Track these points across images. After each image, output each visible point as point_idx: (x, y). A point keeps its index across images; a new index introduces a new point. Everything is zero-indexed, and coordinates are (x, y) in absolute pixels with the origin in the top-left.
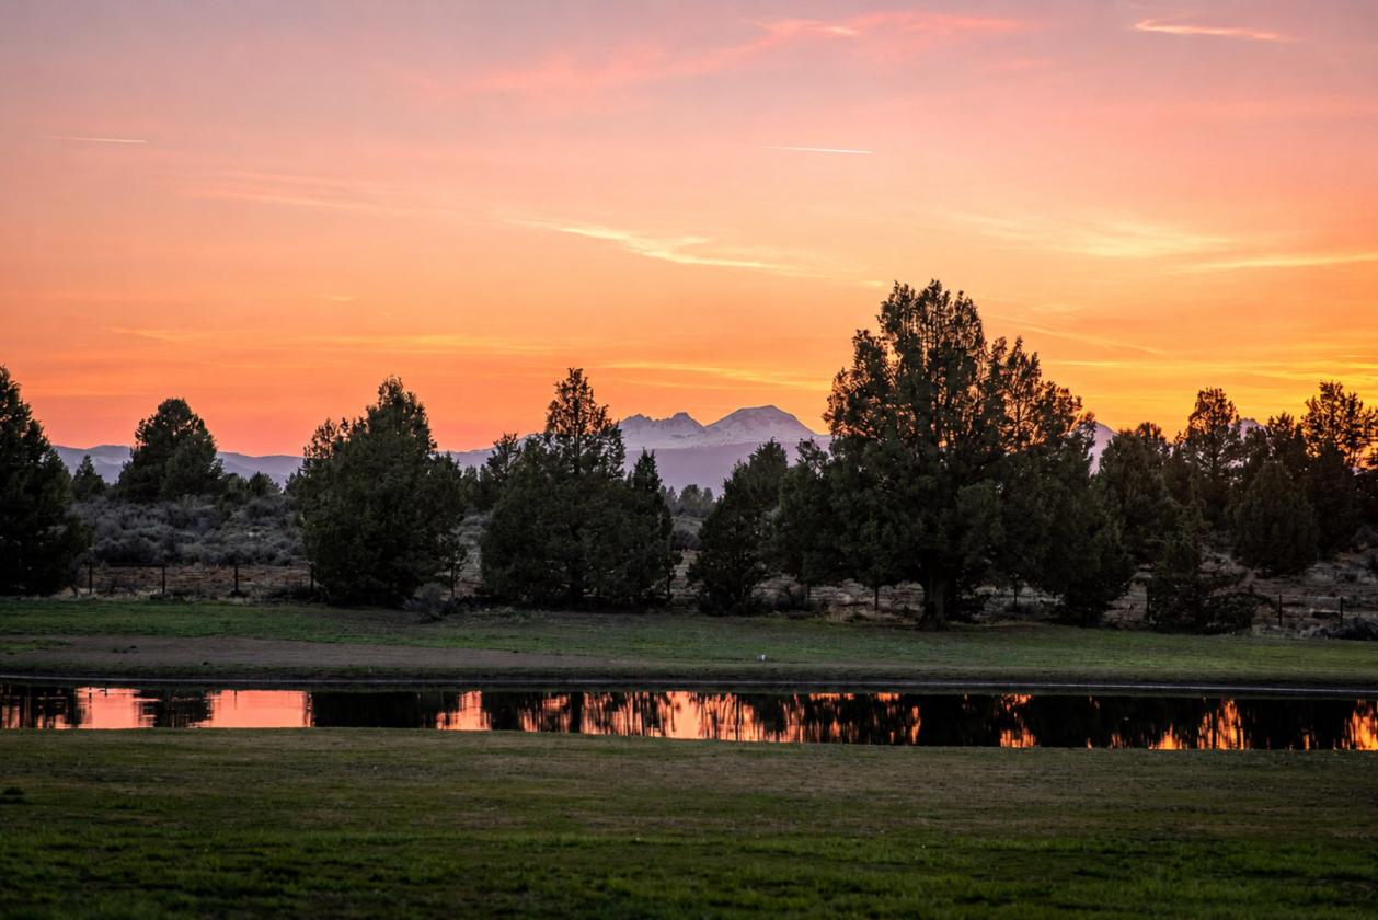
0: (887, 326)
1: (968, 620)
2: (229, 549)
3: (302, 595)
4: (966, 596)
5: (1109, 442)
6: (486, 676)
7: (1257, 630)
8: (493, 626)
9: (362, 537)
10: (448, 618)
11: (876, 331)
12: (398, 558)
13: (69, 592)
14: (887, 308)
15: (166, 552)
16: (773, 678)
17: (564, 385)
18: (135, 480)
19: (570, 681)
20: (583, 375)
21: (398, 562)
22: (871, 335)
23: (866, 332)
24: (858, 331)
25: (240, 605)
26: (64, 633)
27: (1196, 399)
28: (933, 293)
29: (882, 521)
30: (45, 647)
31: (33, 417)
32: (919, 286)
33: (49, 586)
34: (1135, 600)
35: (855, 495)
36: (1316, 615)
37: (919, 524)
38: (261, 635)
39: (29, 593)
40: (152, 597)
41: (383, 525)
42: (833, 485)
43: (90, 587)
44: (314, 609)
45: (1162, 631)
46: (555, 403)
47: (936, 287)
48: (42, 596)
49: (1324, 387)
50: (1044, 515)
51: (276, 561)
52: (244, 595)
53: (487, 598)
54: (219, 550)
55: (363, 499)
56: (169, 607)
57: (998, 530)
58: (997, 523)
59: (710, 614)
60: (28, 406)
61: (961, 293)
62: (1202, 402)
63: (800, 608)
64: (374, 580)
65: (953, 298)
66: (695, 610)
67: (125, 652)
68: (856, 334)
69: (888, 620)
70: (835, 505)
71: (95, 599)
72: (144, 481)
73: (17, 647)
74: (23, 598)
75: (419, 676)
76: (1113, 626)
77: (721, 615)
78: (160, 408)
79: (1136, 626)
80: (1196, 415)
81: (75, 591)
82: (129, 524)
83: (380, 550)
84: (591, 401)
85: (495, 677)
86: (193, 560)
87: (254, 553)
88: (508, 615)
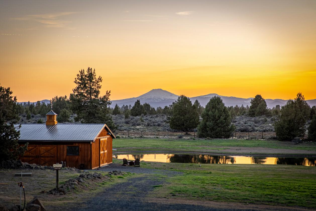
2: (264, 129)
3: (274, 139)
6: (298, 155)
8: (308, 145)
9: (285, 128)
10: (300, 143)
12: (292, 132)
13: (231, 138)
15: (252, 129)
18: (251, 112)
19: (313, 156)
21: (292, 133)
25: (263, 141)
26: (229, 146)
30: (225, 149)
31: (225, 106)
33: (228, 137)
38: (264, 147)
39: (224, 138)
40: (247, 139)
41: (289, 126)
43: (235, 137)
44: (276, 141)
48: (226, 138)
51: (273, 131)
52: (264, 139)
53: (309, 140)
54: (263, 129)
55: (285, 121)
56: (250, 141)
60: (224, 104)
64: (287, 136)
67: (238, 150)
71: (236, 139)
72: (252, 112)
73: (220, 149)
74: (223, 139)
75: (286, 155)
78: (255, 97)
81: (233, 138)
82: (246, 123)
83: (288, 130)
85: (300, 155)
86: (257, 131)
87: (269, 129)
88: (311, 143)
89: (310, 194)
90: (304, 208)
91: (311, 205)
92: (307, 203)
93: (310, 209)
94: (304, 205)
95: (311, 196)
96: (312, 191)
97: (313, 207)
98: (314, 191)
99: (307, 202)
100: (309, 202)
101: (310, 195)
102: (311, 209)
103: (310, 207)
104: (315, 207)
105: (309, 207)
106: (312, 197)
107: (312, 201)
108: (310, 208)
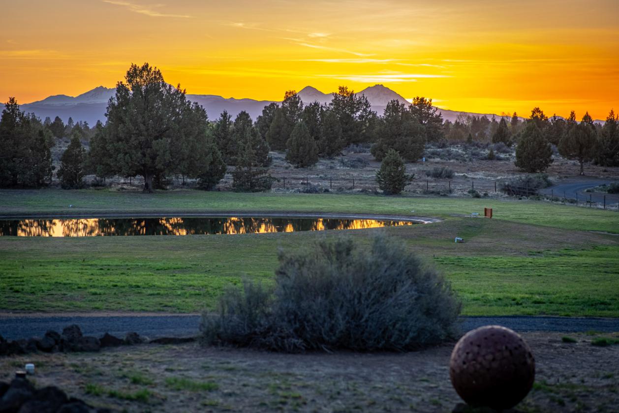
0: (128, 80)
1: (163, 189)
4: (164, 180)
5: (237, 116)
7: (273, 190)
11: (125, 82)
14: (128, 73)
16: (61, 214)
17: (8, 103)
20: (15, 100)
22: (123, 83)
23: (121, 82)
24: (118, 82)
27: (284, 95)
28: (146, 67)
29: (126, 154)
32: (140, 65)
34: (228, 179)
35: (115, 144)
36: (302, 183)
37: (139, 154)
42: (107, 141)
45: (236, 192)
46: (4, 111)
47: (147, 65)
49: (340, 88)
50: (186, 151)
57: (168, 157)
58: (168, 154)
59: (65, 189)
61: (156, 68)
62: (287, 96)
63: (101, 186)
65: (153, 69)
66: (60, 187)
68: (117, 83)
69: (134, 189)
70: (108, 148)
76: (219, 190)
77: (69, 189)
79: (228, 190)
80: (285, 101)
84: (18, 110)
89: (8, 286)
90: (4, 311)
91: (17, 305)
92: (9, 301)
93: (17, 313)
94: (4, 306)
95: (11, 289)
96: (9, 281)
97: (23, 309)
98: (14, 281)
99: (7, 300)
100: (12, 300)
101: (9, 288)
102: (19, 313)
103: (16, 309)
104: (26, 309)
105: (14, 310)
106: (13, 290)
107: (18, 298)
108: (18, 311)
